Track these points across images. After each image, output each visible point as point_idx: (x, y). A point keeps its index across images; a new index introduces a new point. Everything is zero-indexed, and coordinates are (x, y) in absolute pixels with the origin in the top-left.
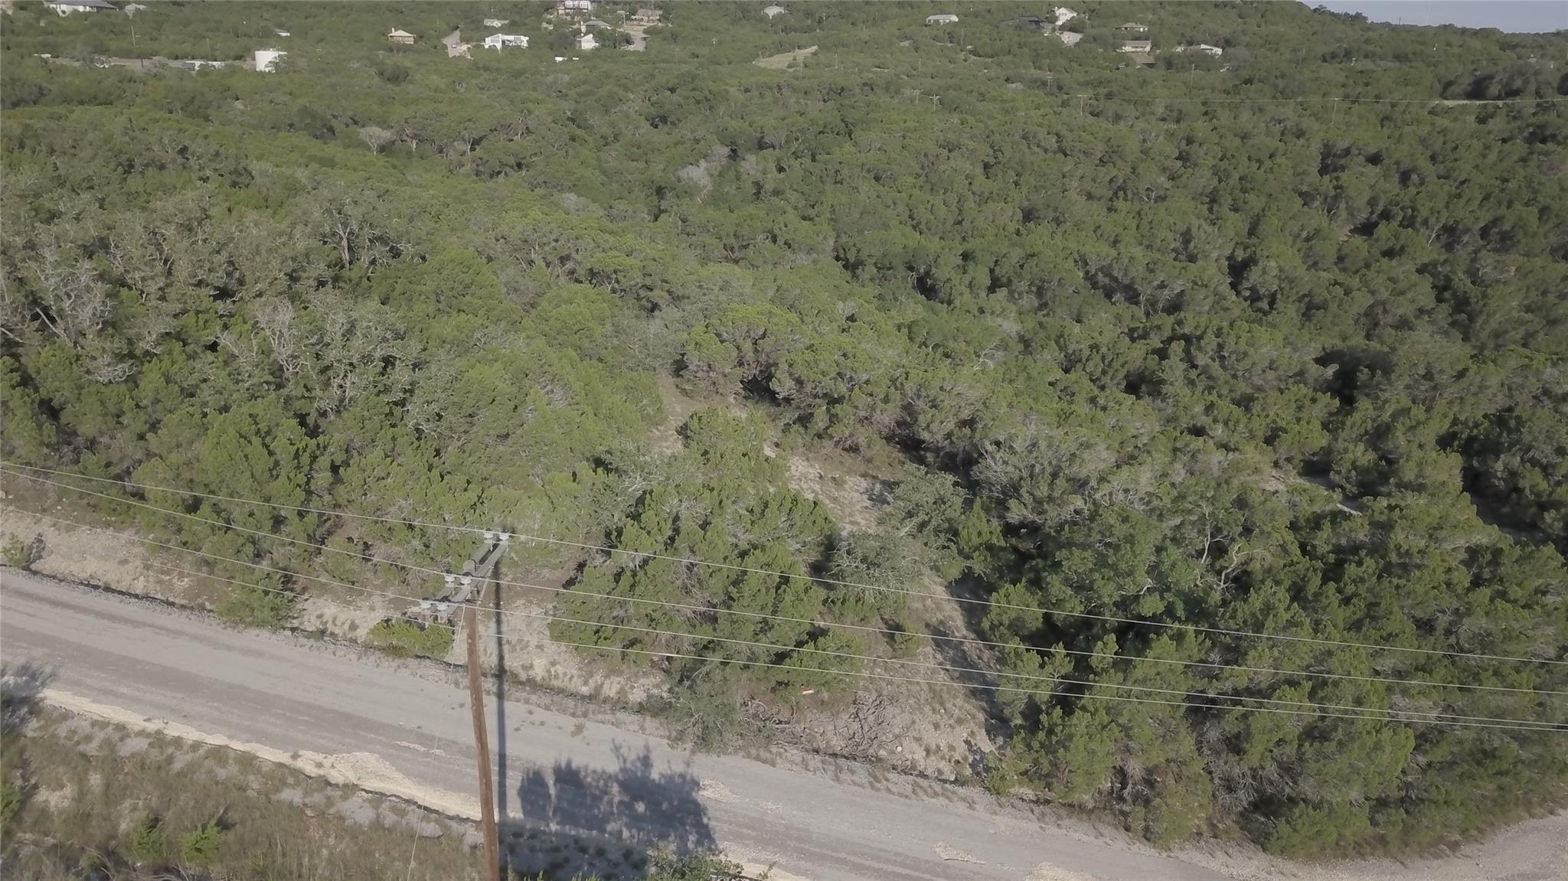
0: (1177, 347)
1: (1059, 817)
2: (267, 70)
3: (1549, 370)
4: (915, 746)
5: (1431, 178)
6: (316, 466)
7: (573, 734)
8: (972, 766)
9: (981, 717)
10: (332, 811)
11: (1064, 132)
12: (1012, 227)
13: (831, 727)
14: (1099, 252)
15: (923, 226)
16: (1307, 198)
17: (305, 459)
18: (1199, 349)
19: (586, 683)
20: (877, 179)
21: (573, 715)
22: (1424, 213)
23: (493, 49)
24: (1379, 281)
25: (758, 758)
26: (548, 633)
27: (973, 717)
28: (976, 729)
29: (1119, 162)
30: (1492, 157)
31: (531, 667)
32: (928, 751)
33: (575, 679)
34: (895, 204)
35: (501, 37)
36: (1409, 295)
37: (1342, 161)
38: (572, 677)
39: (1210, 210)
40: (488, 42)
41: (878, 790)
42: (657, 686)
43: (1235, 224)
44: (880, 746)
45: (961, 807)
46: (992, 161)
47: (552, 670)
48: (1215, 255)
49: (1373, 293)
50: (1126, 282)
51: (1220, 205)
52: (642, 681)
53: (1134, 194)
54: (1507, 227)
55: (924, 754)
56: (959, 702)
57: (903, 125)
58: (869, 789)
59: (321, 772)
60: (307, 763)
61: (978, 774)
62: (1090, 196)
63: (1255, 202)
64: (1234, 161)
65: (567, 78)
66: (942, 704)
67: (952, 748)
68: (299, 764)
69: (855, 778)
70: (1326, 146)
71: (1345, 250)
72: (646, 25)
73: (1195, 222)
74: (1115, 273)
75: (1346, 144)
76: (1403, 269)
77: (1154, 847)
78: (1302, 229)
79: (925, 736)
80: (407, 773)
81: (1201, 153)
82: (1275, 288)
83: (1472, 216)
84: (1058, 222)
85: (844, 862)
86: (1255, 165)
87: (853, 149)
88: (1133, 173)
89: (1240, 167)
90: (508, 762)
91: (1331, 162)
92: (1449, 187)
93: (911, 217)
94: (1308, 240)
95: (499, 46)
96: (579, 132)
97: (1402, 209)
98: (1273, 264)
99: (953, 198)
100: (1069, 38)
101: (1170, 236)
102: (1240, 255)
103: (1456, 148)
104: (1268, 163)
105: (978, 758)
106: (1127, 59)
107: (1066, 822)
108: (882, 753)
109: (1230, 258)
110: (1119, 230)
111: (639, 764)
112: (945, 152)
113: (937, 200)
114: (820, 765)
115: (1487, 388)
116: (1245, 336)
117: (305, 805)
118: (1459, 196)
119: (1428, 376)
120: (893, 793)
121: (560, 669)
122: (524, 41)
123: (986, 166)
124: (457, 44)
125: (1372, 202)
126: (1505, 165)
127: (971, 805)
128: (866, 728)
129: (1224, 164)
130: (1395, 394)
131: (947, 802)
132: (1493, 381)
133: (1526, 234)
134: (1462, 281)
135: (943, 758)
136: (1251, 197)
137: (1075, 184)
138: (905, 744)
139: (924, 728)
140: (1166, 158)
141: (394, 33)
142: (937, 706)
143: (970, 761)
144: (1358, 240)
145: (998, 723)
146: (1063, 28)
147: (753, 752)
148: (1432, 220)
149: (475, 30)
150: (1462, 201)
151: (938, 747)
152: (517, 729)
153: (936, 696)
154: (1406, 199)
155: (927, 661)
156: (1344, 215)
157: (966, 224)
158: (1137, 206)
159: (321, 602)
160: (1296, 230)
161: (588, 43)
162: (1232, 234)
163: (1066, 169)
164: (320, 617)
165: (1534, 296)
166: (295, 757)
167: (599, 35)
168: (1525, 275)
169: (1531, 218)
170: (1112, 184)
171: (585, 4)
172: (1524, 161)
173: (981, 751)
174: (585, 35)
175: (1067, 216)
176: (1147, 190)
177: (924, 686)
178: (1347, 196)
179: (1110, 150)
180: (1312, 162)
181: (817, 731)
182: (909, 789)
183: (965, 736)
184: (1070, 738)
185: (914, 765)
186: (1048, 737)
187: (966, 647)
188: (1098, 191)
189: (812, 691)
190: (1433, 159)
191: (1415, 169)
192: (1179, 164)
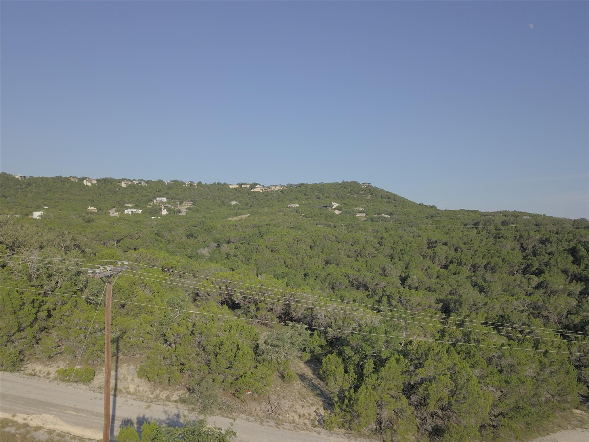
0: (385, 299)
1: (356, 437)
2: (37, 218)
3: (515, 302)
4: (294, 414)
5: (465, 250)
6: (41, 309)
7: (146, 408)
8: (318, 421)
9: (321, 403)
10: (28, 436)
11: (338, 236)
12: (321, 266)
13: (258, 408)
14: (353, 273)
15: (289, 266)
16: (424, 257)
17: (37, 304)
18: (393, 299)
19: (152, 394)
20: (272, 251)
21: (146, 402)
22: (464, 261)
23: (128, 214)
24: (452, 282)
25: (227, 417)
26: (136, 374)
27: (318, 403)
28: (319, 407)
29: (358, 245)
30: (484, 243)
31: (128, 388)
32: (300, 416)
33: (147, 392)
34: (279, 259)
35: (131, 210)
36: (464, 286)
37: (435, 245)
38: (146, 391)
39: (391, 261)
40: (126, 212)
41: (279, 428)
42: (183, 394)
43: (401, 265)
44: (279, 414)
45: (315, 434)
46: (313, 245)
47: (138, 389)
48: (394, 275)
49: (451, 286)
50: (364, 283)
51: (395, 259)
52: (177, 392)
53: (364, 255)
54: (492, 265)
55: (298, 417)
56: (312, 398)
57: (281, 234)
58: (275, 428)
59: (26, 422)
60: (20, 419)
61: (321, 424)
62: (348, 256)
63: (407, 258)
64: (398, 244)
65: (156, 223)
66: (305, 398)
67: (309, 415)
68: (15, 419)
69: (270, 424)
70: (428, 240)
71: (439, 274)
72: (187, 207)
73: (387, 264)
74: (360, 280)
75: (435, 239)
76: (461, 278)
78: (424, 266)
79: (298, 410)
80: (67, 422)
81: (386, 242)
82: (417, 285)
83: (481, 262)
84: (337, 264)
86: (405, 246)
87: (263, 241)
88: (363, 248)
89: (400, 246)
90: (116, 418)
91: (431, 245)
92: (471, 253)
93: (285, 263)
94: (426, 270)
95: (130, 213)
96: (159, 238)
97: (457, 259)
98: (415, 277)
99: (300, 257)
100: (337, 212)
101: (378, 269)
102: (403, 275)
103: (472, 240)
104: (409, 245)
105: (321, 418)
106: (357, 219)
107: (359, 439)
108: (281, 417)
109: (400, 276)
110: (359, 267)
111: (175, 417)
112: (296, 242)
113: (294, 257)
114: (254, 420)
115: (495, 308)
116: (408, 294)
117: (16, 433)
118: (475, 255)
119: (475, 305)
120: (286, 429)
121: (141, 389)
122: (140, 211)
123: (311, 247)
124: (114, 212)
125: (447, 257)
126: (488, 245)
127: (319, 433)
128: (273, 408)
129: (394, 245)
130: (464, 311)
131: (309, 432)
132: (497, 306)
133: (499, 267)
134: (480, 282)
135: (306, 418)
136: (405, 256)
137: (343, 252)
138: (290, 413)
139: (298, 407)
140: (374, 243)
141: (90, 208)
142: (303, 400)
143: (317, 419)
144: (443, 270)
145: (329, 404)
146: (335, 209)
147: (225, 415)
148: (467, 263)
149: (121, 207)
150: (476, 257)
151: (304, 414)
152: (120, 407)
153: (303, 397)
154: (458, 256)
155: (298, 384)
156: (437, 262)
157: (305, 266)
158: (365, 259)
159: (34, 365)
160: (422, 267)
161: (164, 212)
162: (400, 268)
163: (339, 247)
164: (33, 370)
165: (505, 287)
166: (14, 416)
167: (169, 210)
168: (501, 280)
169: (500, 262)
170: (356, 252)
171: (164, 199)
172: (494, 244)
173: (322, 415)
174: (163, 209)
175: (341, 262)
176: (368, 254)
177: (297, 393)
178: (438, 256)
179: (354, 241)
180: (424, 245)
181: (253, 409)
182: (292, 428)
183: (315, 409)
184: (358, 399)
185: (294, 422)
186: (349, 401)
187: (313, 381)
188: (351, 255)
189: (250, 392)
190: (465, 244)
191: (459, 247)
192: (379, 245)
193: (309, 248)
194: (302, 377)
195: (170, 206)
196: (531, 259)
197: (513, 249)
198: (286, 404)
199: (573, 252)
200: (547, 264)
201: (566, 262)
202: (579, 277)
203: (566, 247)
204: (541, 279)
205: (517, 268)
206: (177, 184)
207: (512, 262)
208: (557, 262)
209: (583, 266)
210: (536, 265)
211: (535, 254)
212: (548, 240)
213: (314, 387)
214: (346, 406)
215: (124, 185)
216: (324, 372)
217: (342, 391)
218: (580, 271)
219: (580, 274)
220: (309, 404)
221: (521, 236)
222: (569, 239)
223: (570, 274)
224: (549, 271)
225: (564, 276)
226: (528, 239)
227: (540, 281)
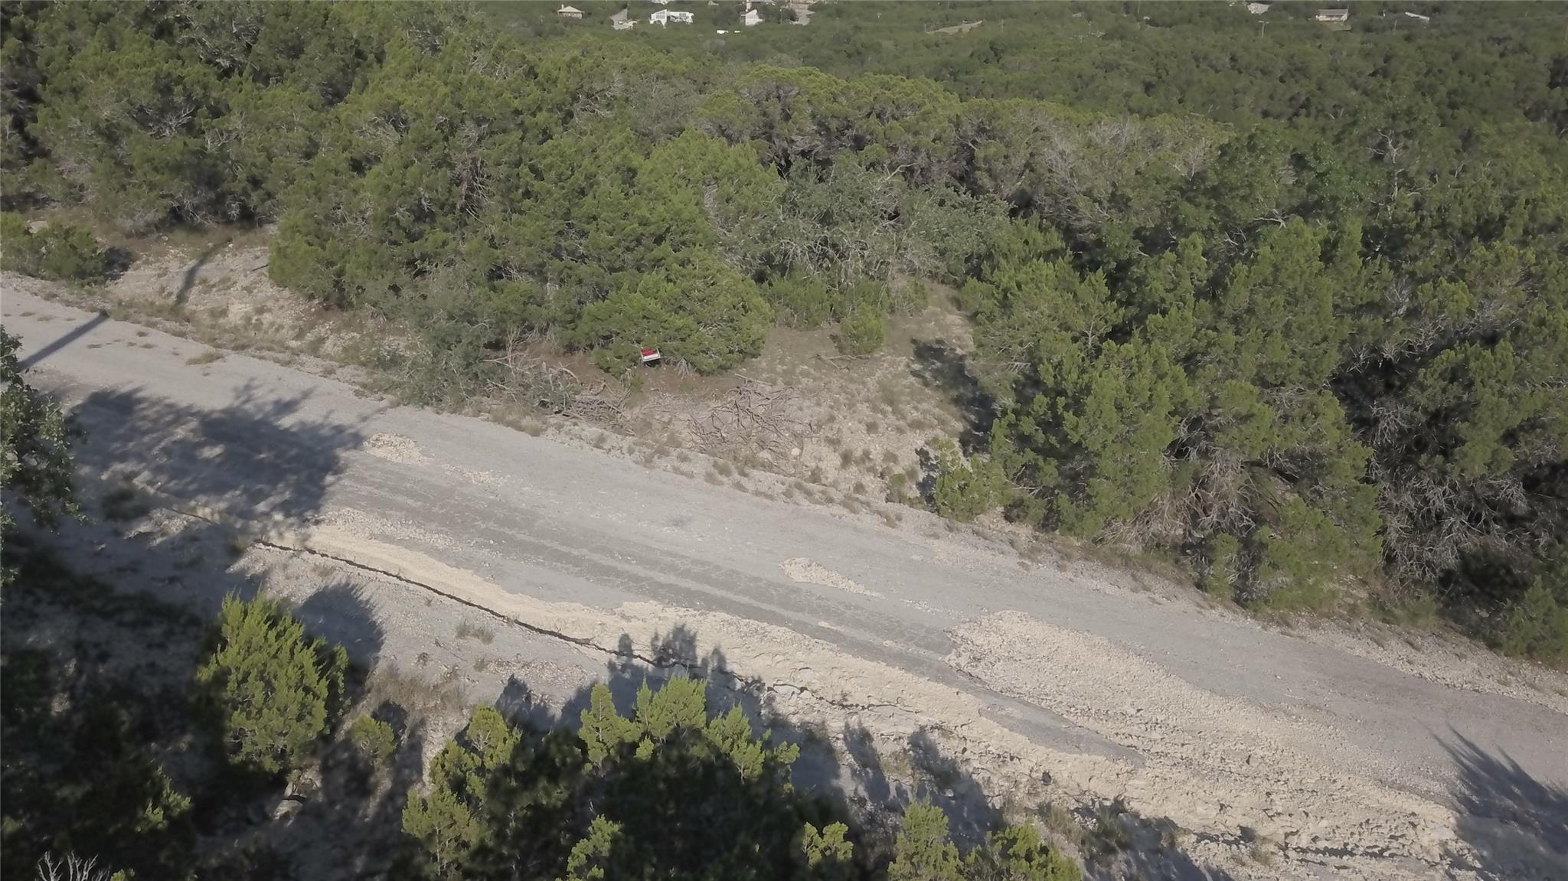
4: (825, 450)
8: (921, 486)
9: (959, 425)
11: (1240, 54)
13: (685, 417)
23: (658, 24)
25: (514, 424)
26: (268, 276)
28: (944, 438)
31: (224, 312)
33: (284, 331)
35: (666, 13)
40: (654, 17)
44: (762, 444)
47: (255, 319)
53: (1319, 111)
56: (926, 407)
61: (930, 498)
62: (1265, 113)
63: (1466, 117)
64: (1442, 76)
66: (894, 404)
67: (891, 457)
77: (1254, 617)
85: (577, 561)
86: (1466, 79)
88: (1319, 89)
89: (1449, 83)
95: (664, 21)
100: (1255, 8)
105: (936, 475)
106: (1320, 27)
107: (1079, 564)
108: (764, 455)
112: (1101, 73)
121: (267, 318)
122: (690, 15)
124: (624, 21)
127: (892, 521)
137: (1249, 99)
138: (808, 446)
139: (850, 427)
141: (563, 9)
143: (921, 480)
147: (511, 417)
158: (1321, 122)
163: (1239, 85)
167: (763, 11)
170: (1294, 102)
173: (944, 466)
174: (749, 11)
176: (1335, 106)
177: (873, 386)
179: (1294, 68)
180: (1539, 76)
183: (921, 444)
185: (818, 474)
189: (656, 356)
194: (928, 350)
195: (767, 2)
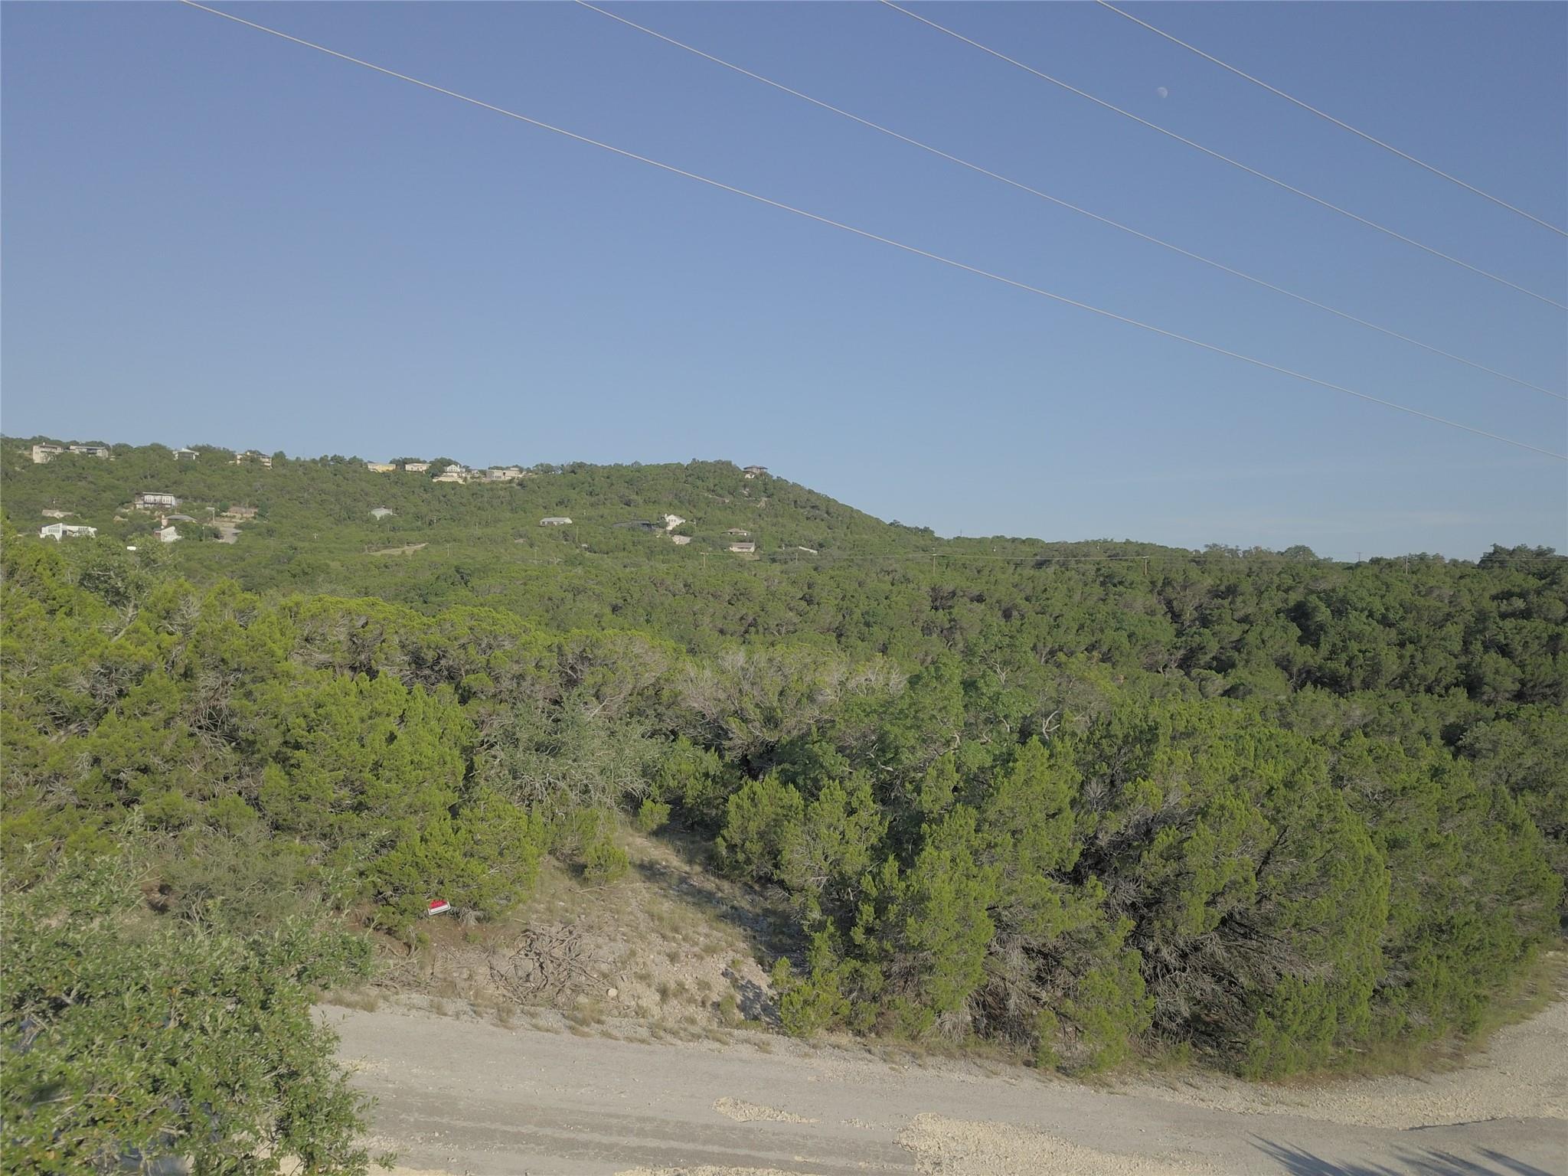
1: (917, 1057)
4: (640, 987)
5: (1031, 615)
8: (743, 1008)
11: (691, 580)
13: (484, 970)
16: (927, 630)
23: (50, 539)
27: (730, 945)
28: (739, 957)
29: (748, 604)
30: (1077, 597)
32: (664, 992)
35: (61, 527)
37: (951, 602)
40: (45, 531)
41: (584, 1035)
44: (577, 989)
45: (746, 1051)
51: (847, 637)
53: (765, 629)
55: (657, 997)
56: (703, 929)
58: (567, 1035)
61: (756, 1018)
62: (722, 632)
63: (880, 634)
64: (854, 600)
67: (704, 985)
69: (541, 1023)
70: (933, 589)
72: (239, 521)
75: (951, 588)
79: (655, 971)
81: (825, 594)
83: (1075, 641)
86: (873, 603)
88: (762, 611)
91: (939, 603)
92: (1047, 619)
95: (58, 536)
100: (678, 540)
103: (1046, 590)
104: (885, 602)
105: (751, 995)
107: (930, 1061)
108: (582, 999)
114: (468, 1008)
118: (1058, 626)
120: (616, 1039)
122: (91, 531)
123: (615, 609)
126: (1090, 603)
127: (763, 1047)
128: (550, 967)
129: (845, 604)
131: (717, 1045)
133: (1122, 655)
135: (691, 1000)
136: (875, 629)
137: (707, 620)
138: (622, 985)
139: (652, 957)
140: (792, 597)
142: (670, 934)
143: (739, 1002)
146: (673, 532)
149: (30, 519)
150: (1061, 631)
151: (681, 985)
153: (668, 927)
155: (637, 893)
158: (770, 638)
160: (921, 656)
161: (169, 535)
167: (182, 528)
168: (1134, 682)
169: (1122, 640)
170: (743, 621)
171: (169, 500)
172: (1104, 600)
173: (753, 985)
174: (166, 527)
175: (702, 646)
176: (777, 625)
177: (641, 916)
178: (961, 628)
179: (738, 593)
180: (924, 601)
181: (459, 976)
182: (644, 1032)
183: (723, 966)
184: (922, 898)
185: (641, 1012)
186: (880, 911)
187: (696, 881)
188: (731, 627)
189: (446, 907)
190: (1027, 599)
191: (1015, 606)
192: (804, 603)
193: (608, 610)
194: (650, 871)
195: (187, 518)
196: (1200, 634)
197: (1152, 613)
198: (604, 950)
199: (1300, 614)
200: (1238, 645)
201: (1286, 638)
202: (1318, 674)
203: (1280, 605)
204: (1230, 681)
205: (1166, 657)
206: (210, 457)
207: (1153, 642)
208: (1263, 642)
209: (1325, 649)
210: (1213, 648)
211: (1205, 622)
212: (1231, 591)
213: (703, 898)
214: (869, 931)
215: (38, 456)
216: (732, 848)
217: (839, 883)
218: (1319, 659)
219: (1320, 668)
220: (696, 949)
221: (1167, 582)
222: (1285, 586)
223: (1295, 670)
224: (1247, 661)
225: (1282, 676)
226: (1185, 588)
227: (1229, 687)
